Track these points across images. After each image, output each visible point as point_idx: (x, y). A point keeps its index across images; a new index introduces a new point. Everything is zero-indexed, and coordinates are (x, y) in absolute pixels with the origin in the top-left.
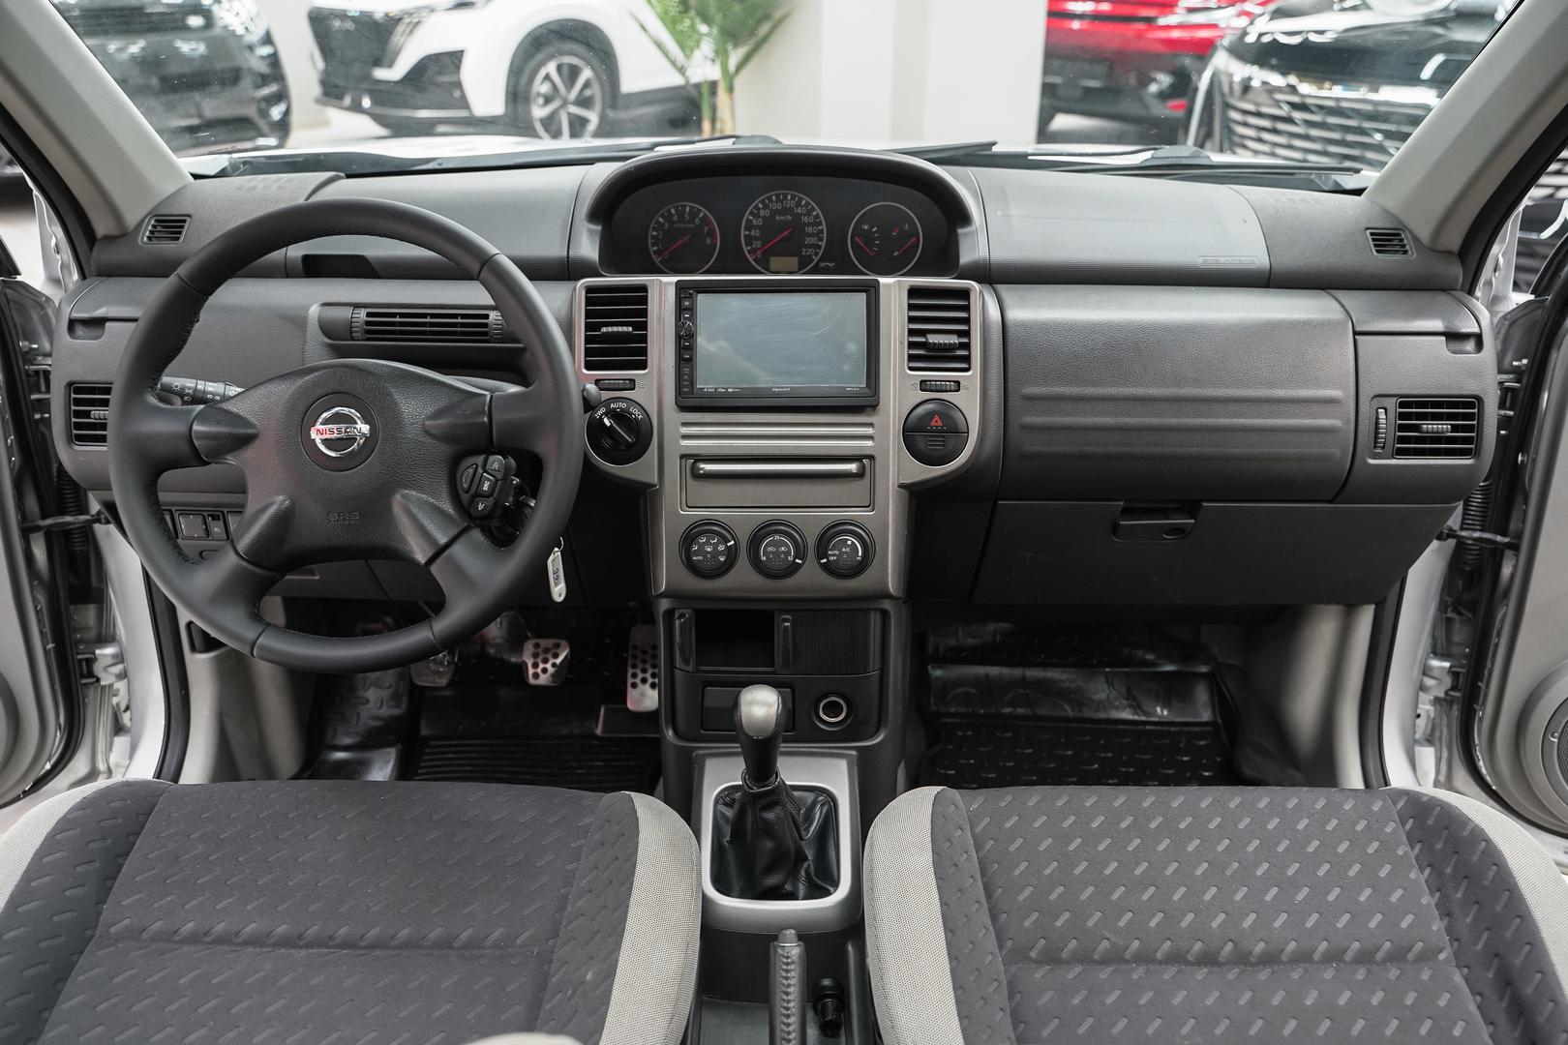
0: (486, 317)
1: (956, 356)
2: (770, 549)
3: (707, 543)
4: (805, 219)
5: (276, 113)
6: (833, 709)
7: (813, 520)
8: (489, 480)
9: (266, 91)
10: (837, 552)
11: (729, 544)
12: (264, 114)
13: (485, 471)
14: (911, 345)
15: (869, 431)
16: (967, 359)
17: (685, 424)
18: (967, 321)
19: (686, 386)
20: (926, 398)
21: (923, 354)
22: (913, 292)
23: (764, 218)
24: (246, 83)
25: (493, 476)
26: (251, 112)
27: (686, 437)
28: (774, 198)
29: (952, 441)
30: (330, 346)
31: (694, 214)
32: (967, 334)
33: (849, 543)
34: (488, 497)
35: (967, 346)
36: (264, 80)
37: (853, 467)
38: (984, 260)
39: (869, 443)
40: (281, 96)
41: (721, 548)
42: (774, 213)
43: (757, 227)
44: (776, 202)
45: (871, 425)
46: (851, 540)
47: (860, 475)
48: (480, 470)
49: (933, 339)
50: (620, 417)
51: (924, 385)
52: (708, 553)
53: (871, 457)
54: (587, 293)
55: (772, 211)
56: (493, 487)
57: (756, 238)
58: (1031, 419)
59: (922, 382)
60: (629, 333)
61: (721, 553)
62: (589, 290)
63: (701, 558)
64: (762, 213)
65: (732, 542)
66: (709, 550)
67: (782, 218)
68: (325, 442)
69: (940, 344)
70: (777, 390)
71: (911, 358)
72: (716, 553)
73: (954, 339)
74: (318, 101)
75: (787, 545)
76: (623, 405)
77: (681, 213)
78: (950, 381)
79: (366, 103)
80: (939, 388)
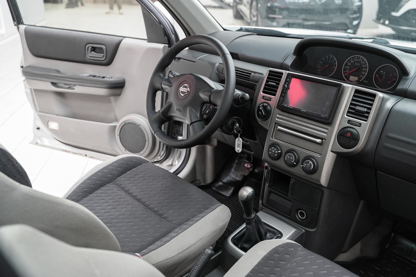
0: (251, 74)
1: (364, 116)
2: (288, 157)
3: (273, 149)
4: (364, 66)
5: (355, 23)
6: (302, 214)
7: (303, 153)
8: (208, 110)
9: (355, 16)
10: (306, 165)
11: (279, 152)
12: (351, 23)
13: (209, 108)
14: (350, 108)
15: (326, 131)
16: (367, 117)
17: (279, 114)
18: (372, 105)
19: (280, 103)
20: (348, 126)
21: (352, 111)
22: (357, 91)
23: (352, 63)
24: (349, 13)
25: (210, 110)
26: (347, 22)
27: (278, 118)
28: (356, 57)
29: (352, 142)
30: (217, 74)
31: (333, 58)
32: (370, 109)
33: (310, 163)
34: (207, 114)
35: (369, 113)
36: (355, 12)
37: (319, 141)
38: (405, 89)
39: (325, 135)
40: (360, 18)
41: (276, 152)
42: (355, 62)
43: (349, 66)
44: (357, 59)
45: (327, 129)
46: (311, 162)
47: (321, 144)
48: (208, 107)
49: (358, 108)
50: (265, 107)
51: (349, 122)
52: (273, 152)
53: (325, 139)
54: (269, 72)
55: (354, 61)
56: (209, 112)
57: (347, 69)
58: (386, 144)
59: (349, 120)
60: (274, 85)
61: (276, 153)
62: (270, 71)
63: (271, 153)
64: (352, 61)
65: (280, 151)
66: (273, 151)
67: (357, 64)
68: (181, 91)
69: (361, 110)
70: (302, 110)
71: (348, 112)
72: (275, 153)
73: (365, 110)
74: (374, 21)
75: (293, 158)
76: (267, 105)
77: (329, 57)
78: (358, 123)
79: (387, 22)
80: (355, 124)
